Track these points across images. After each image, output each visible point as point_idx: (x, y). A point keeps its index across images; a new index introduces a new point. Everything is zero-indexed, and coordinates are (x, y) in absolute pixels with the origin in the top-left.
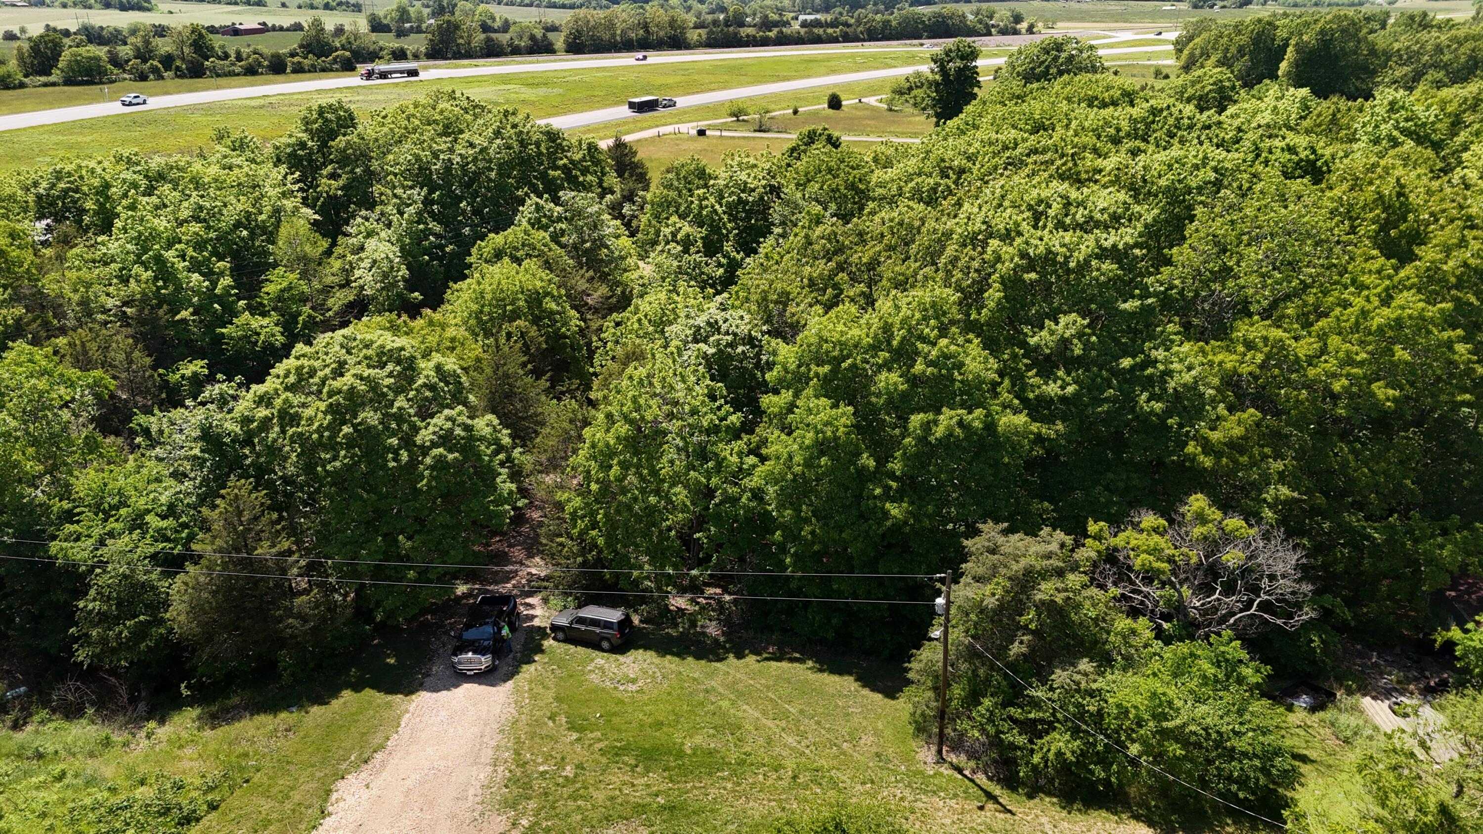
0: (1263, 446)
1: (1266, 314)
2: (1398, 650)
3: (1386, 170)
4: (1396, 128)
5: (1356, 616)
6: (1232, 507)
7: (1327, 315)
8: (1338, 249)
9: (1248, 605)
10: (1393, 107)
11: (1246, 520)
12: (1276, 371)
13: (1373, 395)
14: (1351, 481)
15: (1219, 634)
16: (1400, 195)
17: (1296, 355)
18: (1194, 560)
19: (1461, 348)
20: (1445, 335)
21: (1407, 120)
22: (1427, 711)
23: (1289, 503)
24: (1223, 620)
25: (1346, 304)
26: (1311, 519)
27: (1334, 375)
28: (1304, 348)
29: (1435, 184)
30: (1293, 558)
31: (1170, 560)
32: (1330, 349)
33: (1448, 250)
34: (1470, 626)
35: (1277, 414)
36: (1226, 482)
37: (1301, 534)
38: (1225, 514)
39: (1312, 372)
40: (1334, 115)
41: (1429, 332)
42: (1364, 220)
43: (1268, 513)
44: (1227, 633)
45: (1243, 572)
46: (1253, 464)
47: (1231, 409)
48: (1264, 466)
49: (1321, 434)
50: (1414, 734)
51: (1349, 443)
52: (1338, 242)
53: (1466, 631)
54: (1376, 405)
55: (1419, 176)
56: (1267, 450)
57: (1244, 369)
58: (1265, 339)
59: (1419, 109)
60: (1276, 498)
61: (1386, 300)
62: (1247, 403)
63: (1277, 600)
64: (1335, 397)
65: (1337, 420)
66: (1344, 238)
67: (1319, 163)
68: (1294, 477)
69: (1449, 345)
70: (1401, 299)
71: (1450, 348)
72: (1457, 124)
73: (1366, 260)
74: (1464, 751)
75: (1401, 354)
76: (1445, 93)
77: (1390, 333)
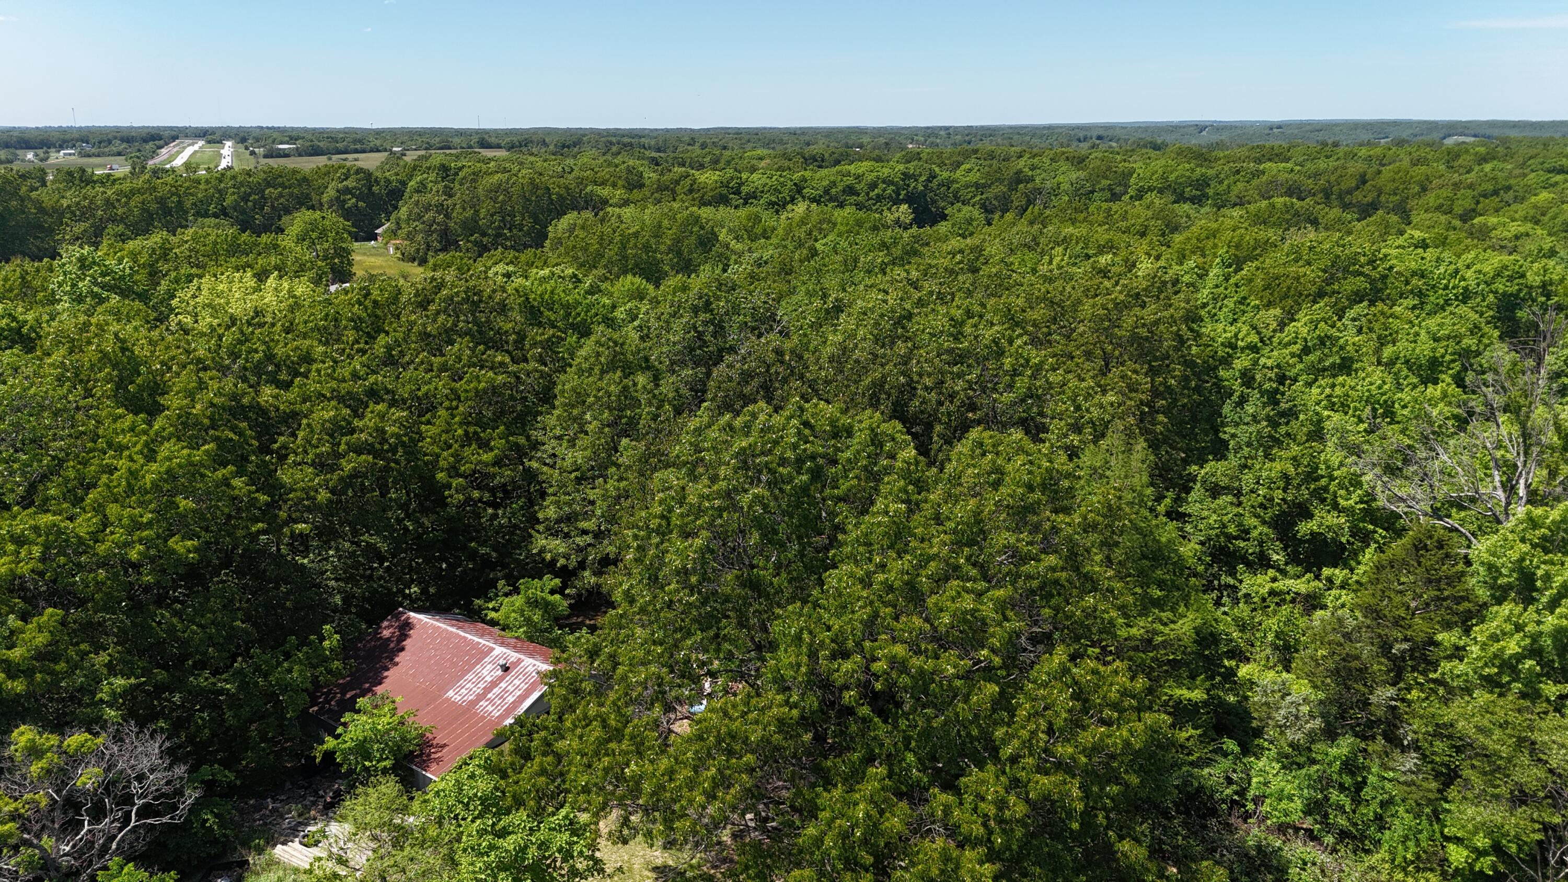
0: (77, 644)
1: (26, 502)
2: (288, 785)
3: (101, 328)
4: (95, 283)
5: (239, 774)
6: (67, 723)
7: (94, 486)
8: (80, 416)
9: (127, 819)
10: (83, 264)
11: (89, 731)
12: (62, 560)
13: (174, 552)
14: (185, 643)
15: (105, 868)
16: (123, 350)
17: (77, 536)
18: (44, 803)
19: (237, 482)
20: (219, 474)
21: (103, 275)
22: (334, 828)
23: (128, 692)
24: (105, 849)
25: (111, 470)
26: (159, 698)
27: (127, 545)
28: (83, 525)
29: (155, 334)
30: (154, 748)
31: (14, 816)
32: (112, 519)
33: (191, 395)
34: (340, 730)
35: (82, 603)
36: (51, 700)
37: (155, 717)
38: (62, 734)
39: (101, 549)
40: (23, 278)
41: (203, 476)
42: (96, 381)
43: (110, 713)
44: (114, 863)
45: (107, 789)
46: (74, 667)
47: (25, 617)
48: (86, 664)
49: (136, 607)
50: (330, 856)
51: (169, 606)
52: (78, 408)
53: (337, 737)
54: (180, 561)
55: (136, 329)
56: (83, 646)
57: (24, 569)
58: (36, 529)
59: (111, 262)
60: (113, 694)
61: (151, 456)
62: (42, 603)
63: (155, 799)
64: (136, 566)
65: (147, 589)
66: (82, 403)
67: (25, 330)
68: (126, 663)
69: (226, 482)
70: (165, 450)
71: (228, 485)
72: (154, 276)
73: (115, 421)
74: (373, 845)
75: (185, 503)
76: (131, 245)
77: (167, 487)
